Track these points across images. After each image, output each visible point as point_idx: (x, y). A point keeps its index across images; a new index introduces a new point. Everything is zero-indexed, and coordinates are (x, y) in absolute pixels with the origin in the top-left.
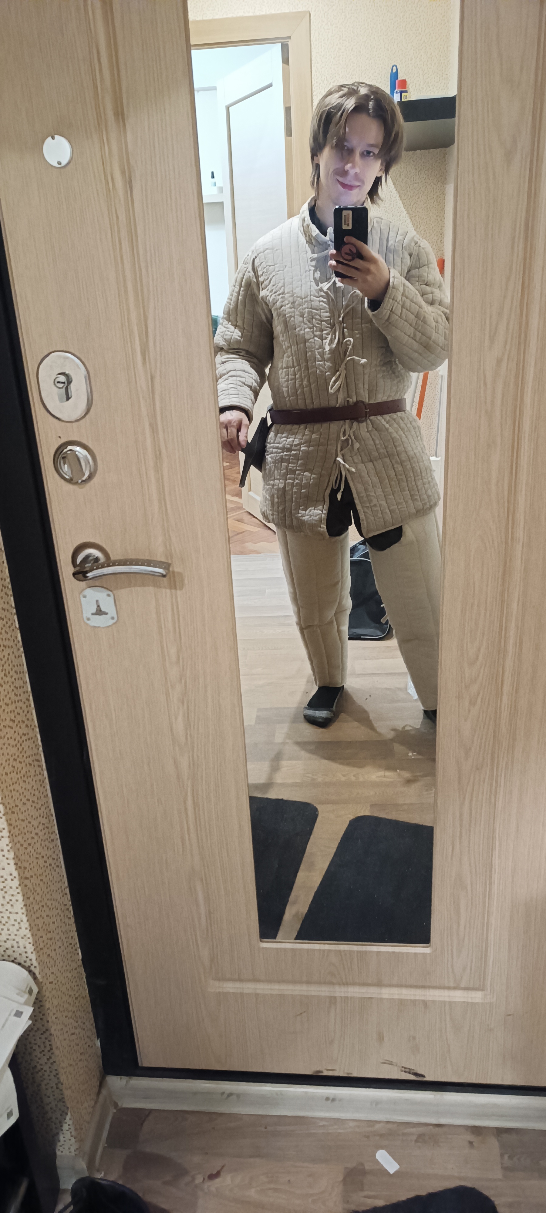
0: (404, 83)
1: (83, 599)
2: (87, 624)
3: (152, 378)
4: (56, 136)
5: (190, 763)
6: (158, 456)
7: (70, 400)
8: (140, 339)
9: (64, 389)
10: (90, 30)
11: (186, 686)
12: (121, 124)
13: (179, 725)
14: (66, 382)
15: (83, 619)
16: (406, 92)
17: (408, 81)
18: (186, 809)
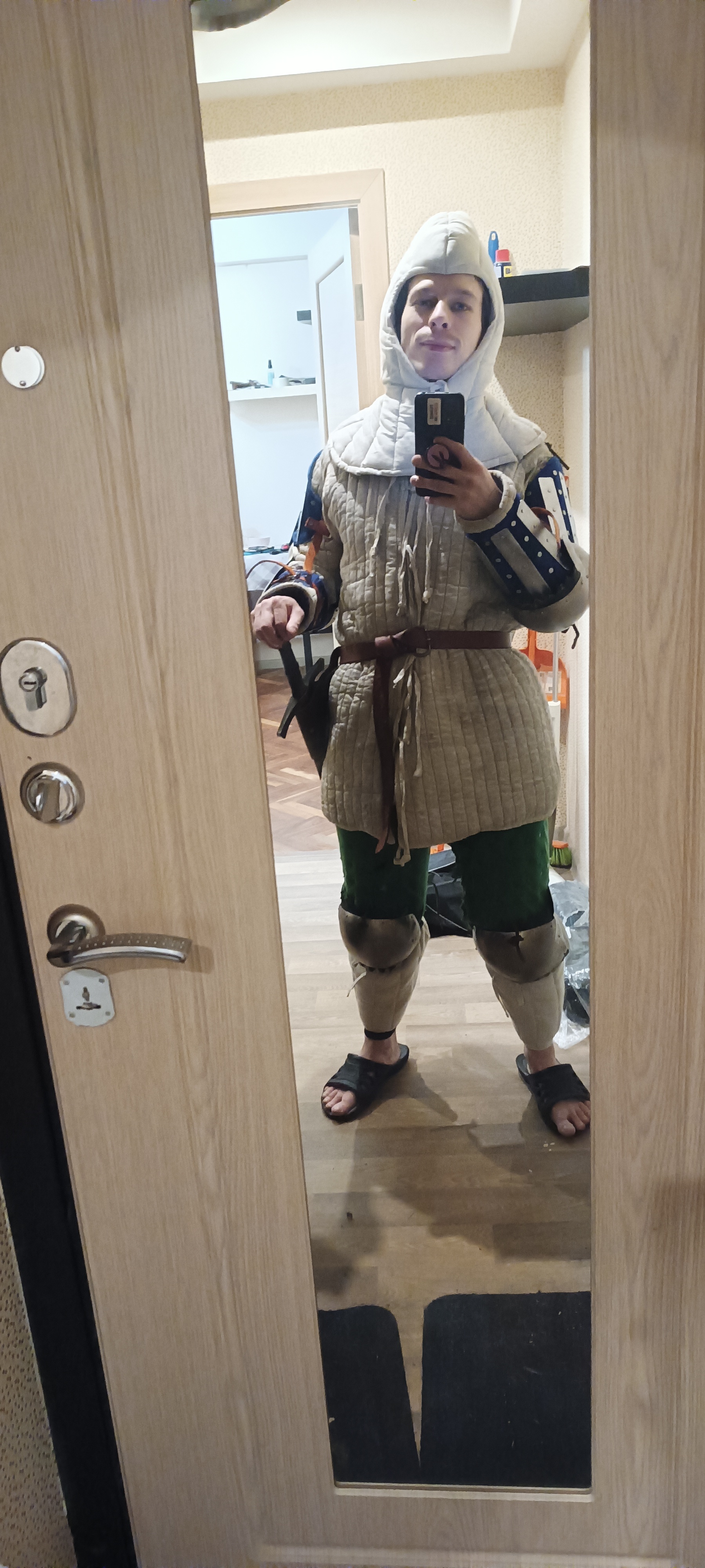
0: (505, 254)
1: (65, 988)
2: (71, 1023)
3: (163, 675)
4: (22, 348)
5: (225, 1225)
6: (173, 781)
7: (44, 705)
8: (144, 622)
9: (34, 693)
10: (69, 203)
11: (216, 1111)
12: (114, 328)
13: (208, 1167)
14: (37, 683)
15: (65, 1016)
16: (509, 264)
17: (511, 251)
18: (220, 1290)
